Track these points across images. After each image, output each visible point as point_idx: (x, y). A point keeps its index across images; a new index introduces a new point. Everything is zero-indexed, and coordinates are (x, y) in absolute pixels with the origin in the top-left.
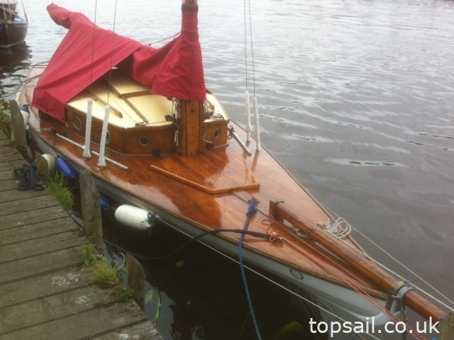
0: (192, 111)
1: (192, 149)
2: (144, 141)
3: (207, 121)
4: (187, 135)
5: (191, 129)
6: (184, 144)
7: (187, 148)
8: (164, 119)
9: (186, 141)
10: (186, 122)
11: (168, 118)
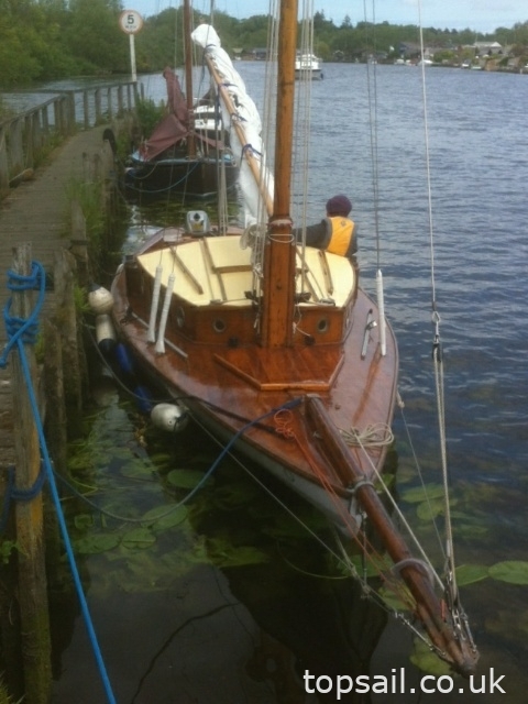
0: (279, 288)
1: (276, 339)
2: (220, 325)
3: (302, 304)
4: (269, 320)
5: (277, 312)
6: (265, 331)
7: (268, 338)
8: (243, 296)
9: (269, 328)
10: (270, 303)
11: (249, 295)
